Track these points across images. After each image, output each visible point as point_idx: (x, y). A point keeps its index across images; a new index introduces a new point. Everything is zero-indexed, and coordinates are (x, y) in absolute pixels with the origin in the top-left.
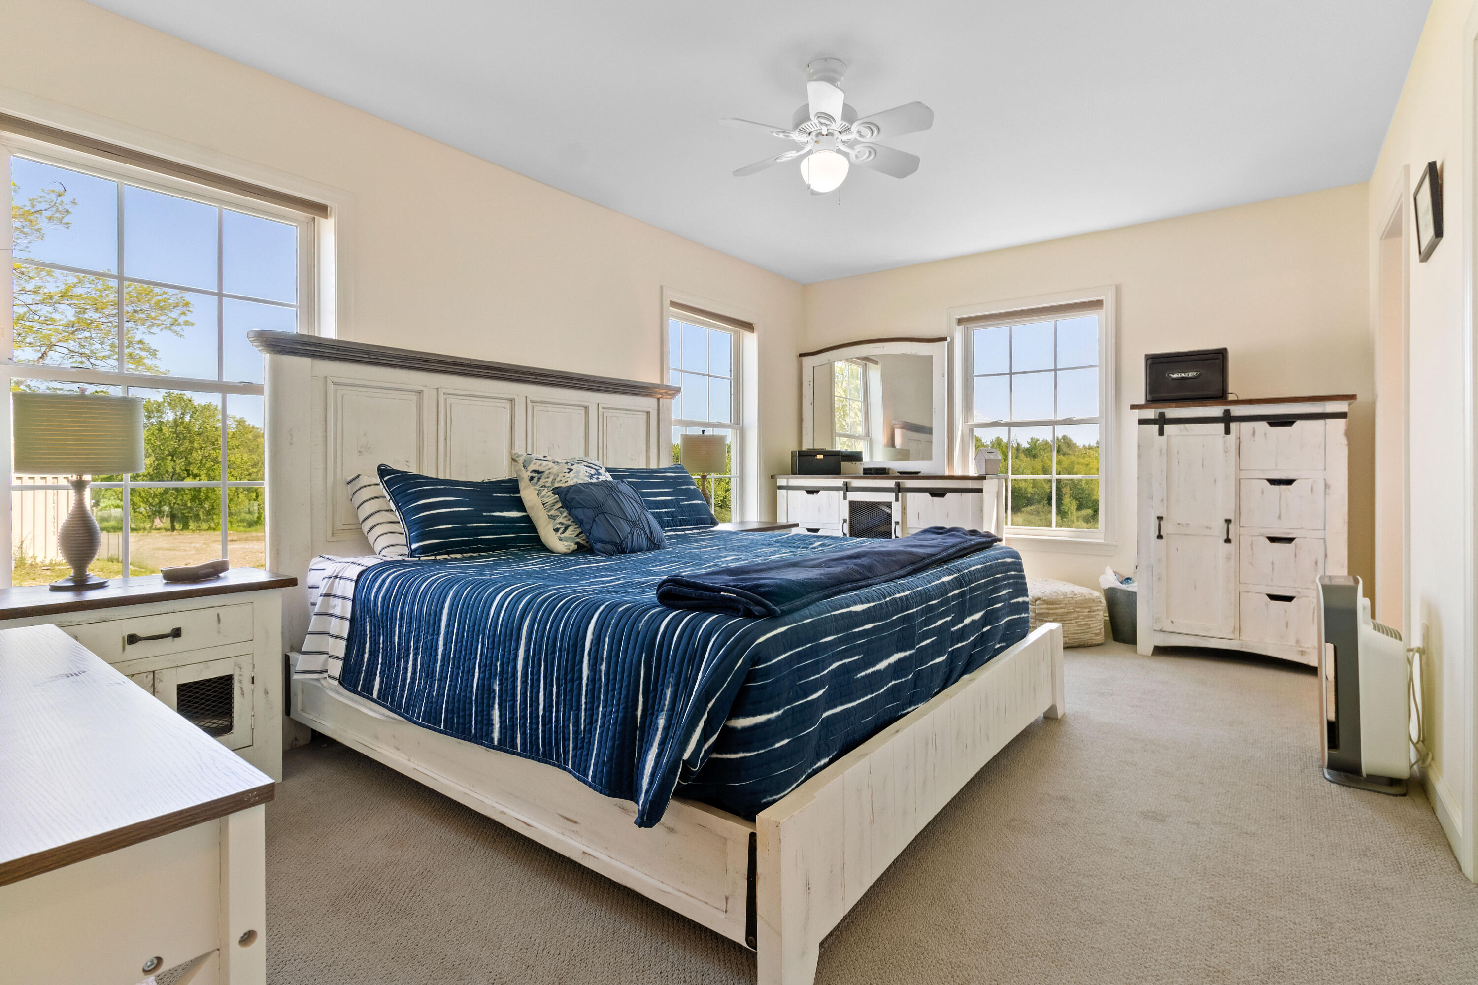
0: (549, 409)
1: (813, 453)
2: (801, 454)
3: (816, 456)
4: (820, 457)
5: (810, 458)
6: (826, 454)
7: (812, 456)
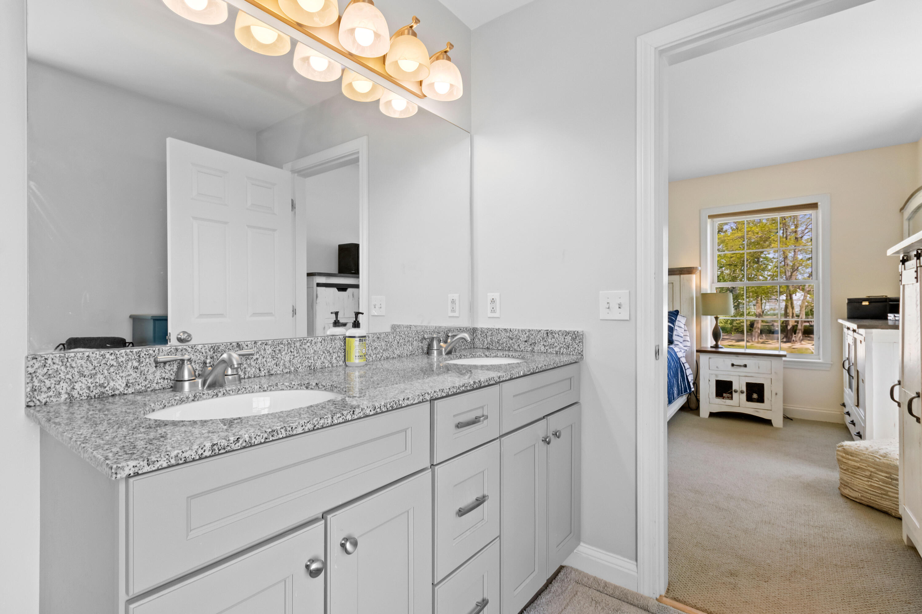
1: (860, 301)
2: (851, 302)
3: (862, 302)
4: (865, 303)
5: (857, 305)
6: (873, 301)
7: (859, 302)
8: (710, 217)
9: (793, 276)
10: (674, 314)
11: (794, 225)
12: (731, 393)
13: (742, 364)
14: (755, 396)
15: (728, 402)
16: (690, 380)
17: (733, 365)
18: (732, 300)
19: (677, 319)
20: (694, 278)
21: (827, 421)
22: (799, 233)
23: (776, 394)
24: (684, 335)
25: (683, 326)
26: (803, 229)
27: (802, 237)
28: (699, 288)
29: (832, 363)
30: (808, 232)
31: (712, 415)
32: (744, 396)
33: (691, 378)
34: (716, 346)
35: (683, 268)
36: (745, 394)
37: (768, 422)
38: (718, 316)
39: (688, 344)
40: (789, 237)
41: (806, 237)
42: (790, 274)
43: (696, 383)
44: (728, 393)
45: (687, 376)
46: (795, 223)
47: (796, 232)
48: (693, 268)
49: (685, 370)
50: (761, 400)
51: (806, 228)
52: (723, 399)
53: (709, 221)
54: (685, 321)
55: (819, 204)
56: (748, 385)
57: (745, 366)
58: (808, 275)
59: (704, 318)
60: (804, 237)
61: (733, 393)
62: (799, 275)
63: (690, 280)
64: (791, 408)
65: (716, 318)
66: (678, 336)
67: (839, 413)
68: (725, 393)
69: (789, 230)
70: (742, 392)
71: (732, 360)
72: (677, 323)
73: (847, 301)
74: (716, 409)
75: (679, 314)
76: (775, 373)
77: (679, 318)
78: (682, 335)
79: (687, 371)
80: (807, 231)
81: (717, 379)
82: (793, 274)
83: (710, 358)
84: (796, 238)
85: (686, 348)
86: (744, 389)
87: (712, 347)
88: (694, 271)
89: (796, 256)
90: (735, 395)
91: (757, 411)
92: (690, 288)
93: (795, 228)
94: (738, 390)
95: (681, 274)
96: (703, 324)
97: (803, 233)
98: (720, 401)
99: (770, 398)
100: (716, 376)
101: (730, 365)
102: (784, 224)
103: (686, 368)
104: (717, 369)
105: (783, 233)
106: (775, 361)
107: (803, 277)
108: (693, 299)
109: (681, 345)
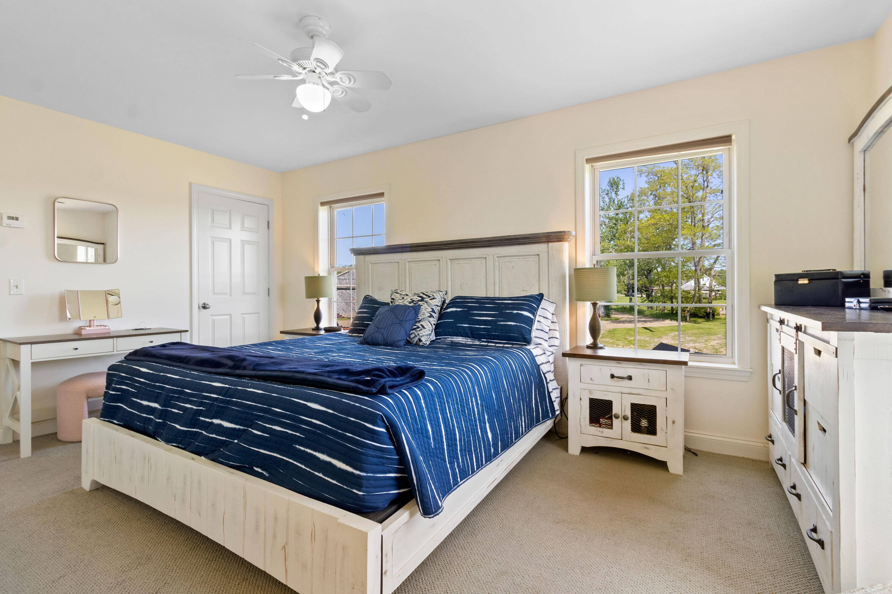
0: (460, 262)
1: (795, 277)
2: (780, 279)
3: (798, 280)
4: (803, 281)
5: (791, 283)
6: (815, 277)
7: (793, 280)
8: (589, 161)
9: (700, 262)
10: (536, 298)
11: (702, 213)
12: (611, 418)
13: (625, 375)
14: (644, 423)
15: (606, 432)
16: (553, 399)
17: (613, 376)
18: (615, 279)
19: (541, 306)
20: (566, 246)
21: (745, 457)
22: (706, 220)
23: (674, 422)
24: (550, 330)
25: (550, 316)
26: (710, 217)
27: (708, 225)
28: (573, 260)
29: (751, 370)
30: (713, 221)
31: (584, 450)
32: (628, 424)
33: (555, 395)
34: (594, 346)
35: (551, 233)
36: (629, 421)
37: (662, 465)
38: (598, 302)
39: (557, 342)
40: (697, 225)
41: (711, 226)
42: (698, 260)
43: (564, 402)
44: (607, 419)
45: (549, 393)
46: (702, 212)
47: (703, 220)
48: (564, 232)
49: (547, 383)
50: (652, 430)
51: (712, 217)
52: (600, 426)
53: (588, 167)
54: (553, 309)
55: (733, 137)
56: (634, 407)
57: (630, 378)
58: (714, 261)
59: (580, 304)
60: (711, 224)
61: (614, 418)
62: (706, 261)
63: (560, 251)
64: (696, 435)
65: (594, 305)
66: (542, 330)
67: (762, 445)
68: (604, 418)
69: (697, 219)
70: (625, 418)
71: (612, 368)
72: (540, 312)
73: (774, 279)
74: (590, 443)
75: (544, 298)
76: (672, 389)
77: (544, 304)
78: (547, 329)
79: (549, 385)
80: (712, 219)
81: (591, 397)
82: (701, 260)
83: (581, 365)
84: (703, 226)
85: (551, 349)
86: (628, 413)
87: (588, 347)
88: (566, 237)
89: (703, 242)
90: (616, 422)
91: (646, 448)
92: (561, 263)
93: (702, 216)
94: (620, 415)
95: (549, 242)
96: (580, 312)
97: (710, 221)
98: (595, 430)
99: (665, 429)
100: (591, 392)
101: (609, 376)
102: (693, 213)
103: (548, 381)
104: (592, 382)
105: (692, 221)
106: (671, 370)
107: (709, 262)
108: (565, 277)
109: (545, 345)
